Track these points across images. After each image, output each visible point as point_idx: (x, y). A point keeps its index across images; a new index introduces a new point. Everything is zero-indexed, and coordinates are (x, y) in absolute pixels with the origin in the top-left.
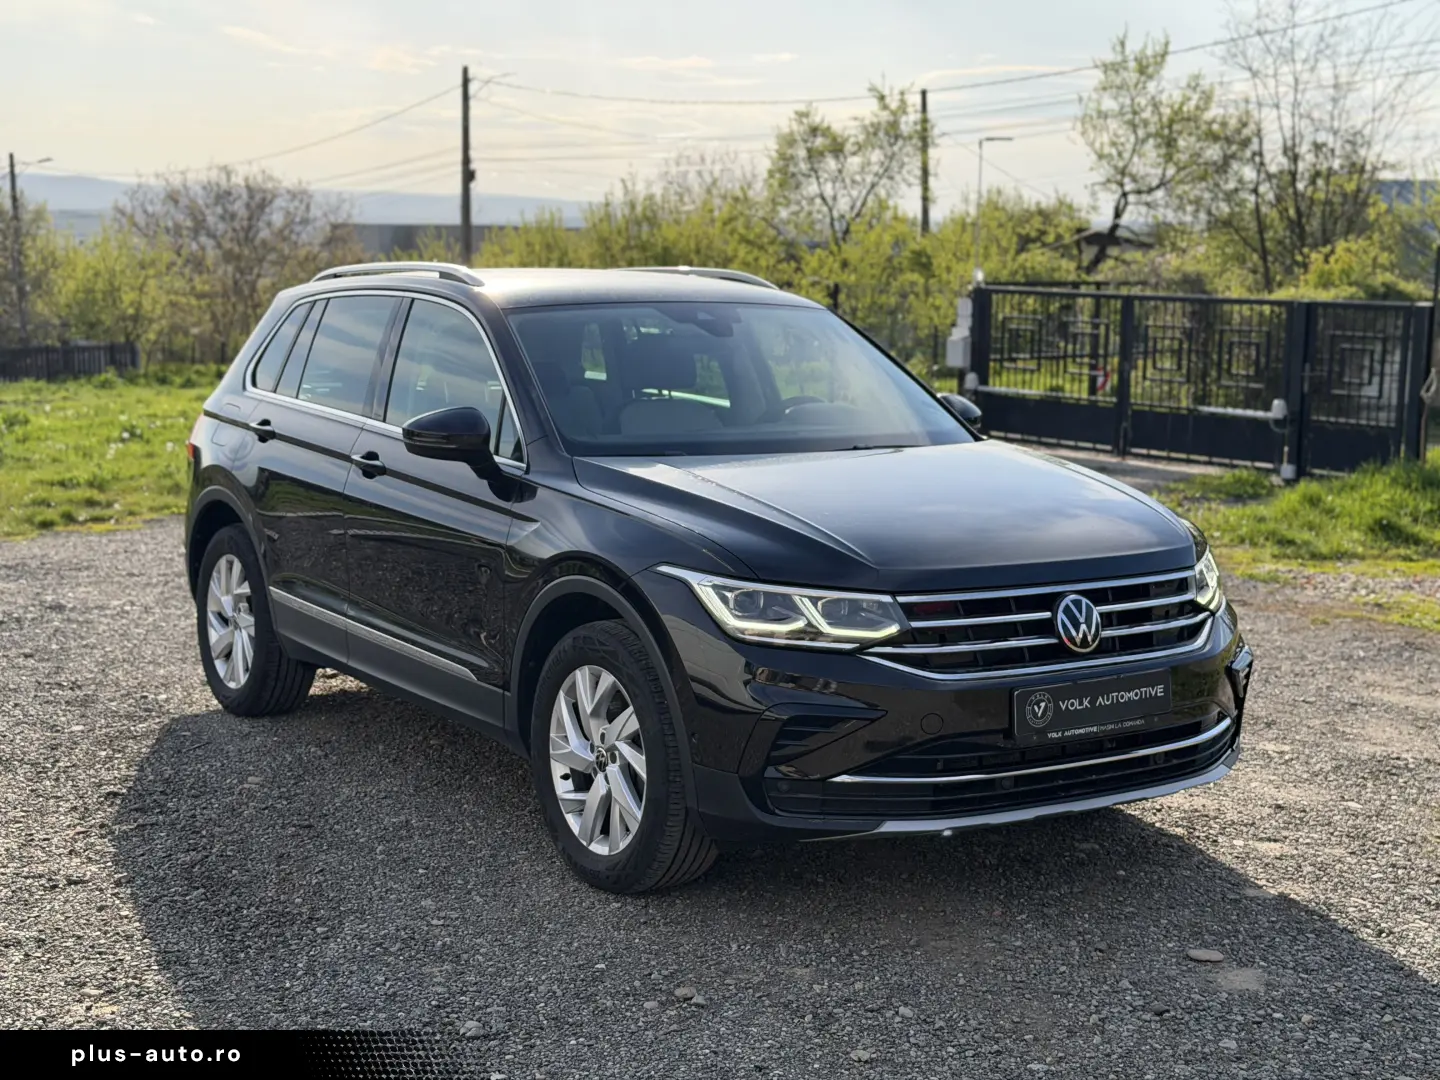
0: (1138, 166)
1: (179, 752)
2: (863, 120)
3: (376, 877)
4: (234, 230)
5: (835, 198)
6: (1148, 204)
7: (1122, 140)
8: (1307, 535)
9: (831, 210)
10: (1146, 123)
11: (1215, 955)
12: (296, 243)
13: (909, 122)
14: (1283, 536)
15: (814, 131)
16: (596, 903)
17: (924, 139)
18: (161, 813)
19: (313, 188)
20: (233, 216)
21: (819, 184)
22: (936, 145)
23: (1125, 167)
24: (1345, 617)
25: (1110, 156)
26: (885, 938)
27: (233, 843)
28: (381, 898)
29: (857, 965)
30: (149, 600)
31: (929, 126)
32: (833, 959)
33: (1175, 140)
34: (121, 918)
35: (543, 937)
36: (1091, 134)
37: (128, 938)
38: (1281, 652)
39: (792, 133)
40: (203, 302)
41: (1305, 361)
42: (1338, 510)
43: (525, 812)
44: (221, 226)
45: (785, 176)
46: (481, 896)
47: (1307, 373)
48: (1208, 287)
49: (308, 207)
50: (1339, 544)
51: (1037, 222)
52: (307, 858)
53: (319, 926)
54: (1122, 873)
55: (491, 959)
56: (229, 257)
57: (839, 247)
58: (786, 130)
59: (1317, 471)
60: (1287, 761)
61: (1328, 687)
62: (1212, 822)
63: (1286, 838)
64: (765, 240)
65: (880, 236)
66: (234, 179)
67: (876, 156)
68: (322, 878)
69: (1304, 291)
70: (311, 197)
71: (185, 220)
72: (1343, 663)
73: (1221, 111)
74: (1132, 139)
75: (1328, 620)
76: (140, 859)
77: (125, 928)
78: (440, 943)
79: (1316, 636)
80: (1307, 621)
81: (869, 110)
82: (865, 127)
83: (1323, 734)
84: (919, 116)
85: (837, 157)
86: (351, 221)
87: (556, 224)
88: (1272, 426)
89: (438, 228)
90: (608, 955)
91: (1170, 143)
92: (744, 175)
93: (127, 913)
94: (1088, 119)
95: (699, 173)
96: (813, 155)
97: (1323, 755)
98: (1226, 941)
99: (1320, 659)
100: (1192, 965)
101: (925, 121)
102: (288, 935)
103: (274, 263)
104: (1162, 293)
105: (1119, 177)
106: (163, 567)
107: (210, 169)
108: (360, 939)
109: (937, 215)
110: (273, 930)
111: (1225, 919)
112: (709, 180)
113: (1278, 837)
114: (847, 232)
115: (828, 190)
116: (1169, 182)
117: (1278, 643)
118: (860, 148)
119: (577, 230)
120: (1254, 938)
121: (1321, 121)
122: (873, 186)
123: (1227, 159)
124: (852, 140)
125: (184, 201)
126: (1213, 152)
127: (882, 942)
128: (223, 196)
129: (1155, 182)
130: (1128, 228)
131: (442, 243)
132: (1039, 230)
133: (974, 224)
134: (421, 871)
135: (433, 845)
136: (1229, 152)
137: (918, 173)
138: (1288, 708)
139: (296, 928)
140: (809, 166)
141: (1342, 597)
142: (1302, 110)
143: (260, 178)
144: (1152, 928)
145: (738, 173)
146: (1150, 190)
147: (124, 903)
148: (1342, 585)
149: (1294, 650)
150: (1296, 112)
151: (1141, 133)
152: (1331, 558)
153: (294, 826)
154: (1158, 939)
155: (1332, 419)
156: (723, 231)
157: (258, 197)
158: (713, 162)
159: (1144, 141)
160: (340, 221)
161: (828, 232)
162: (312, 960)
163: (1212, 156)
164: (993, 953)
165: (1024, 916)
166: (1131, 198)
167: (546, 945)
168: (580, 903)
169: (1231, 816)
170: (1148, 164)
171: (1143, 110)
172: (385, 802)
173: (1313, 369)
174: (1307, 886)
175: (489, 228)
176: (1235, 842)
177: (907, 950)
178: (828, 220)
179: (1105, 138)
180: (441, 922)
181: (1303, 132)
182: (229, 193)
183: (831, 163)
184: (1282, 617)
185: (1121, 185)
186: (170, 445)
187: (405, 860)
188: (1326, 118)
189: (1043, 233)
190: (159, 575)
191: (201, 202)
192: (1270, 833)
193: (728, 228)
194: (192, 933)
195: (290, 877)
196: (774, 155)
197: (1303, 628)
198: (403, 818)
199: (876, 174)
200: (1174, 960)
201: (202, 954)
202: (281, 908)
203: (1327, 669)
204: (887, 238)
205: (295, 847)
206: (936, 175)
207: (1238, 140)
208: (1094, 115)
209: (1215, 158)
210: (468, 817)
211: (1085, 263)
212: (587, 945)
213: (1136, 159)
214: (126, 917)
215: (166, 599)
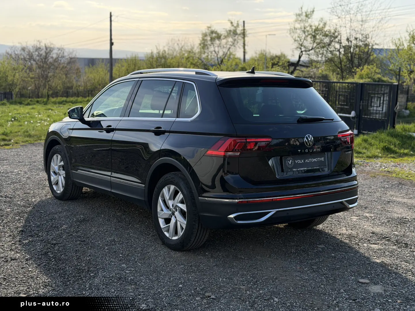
0: (306, 44)
1: (41, 217)
2: (226, 29)
3: (106, 257)
4: (41, 59)
5: (218, 52)
6: (308, 54)
7: (301, 36)
8: (364, 151)
9: (217, 55)
10: (308, 31)
11: (366, 281)
12: (60, 63)
13: (239, 30)
14: (358, 151)
15: (212, 32)
16: (176, 265)
17: (244, 34)
18: (37, 237)
19: (65, 47)
20: (41, 55)
21: (214, 48)
22: (248, 37)
23: (302, 44)
24: (380, 175)
25: (298, 40)
26: (266, 276)
27: (61, 246)
28: (109, 264)
29: (259, 285)
30: (26, 170)
31: (245, 31)
32: (252, 283)
33: (316, 36)
34: (29, 271)
35: (161, 276)
36: (292, 34)
37: (32, 278)
38: (364, 186)
39: (206, 33)
40: (33, 80)
41: (361, 100)
42: (373, 143)
43: (150, 236)
44: (38, 58)
45: (204, 45)
46: (140, 263)
47: (361, 103)
48: (329, 79)
49: (63, 53)
50: (374, 154)
51: (277, 59)
52: (84, 251)
53: (91, 273)
54: (333, 255)
55: (146, 284)
56: (39, 67)
57: (220, 66)
58: (204, 32)
59: (364, 132)
60: (373, 219)
61: (380, 196)
62: (356, 238)
63: (379, 243)
64: (198, 64)
65: (232, 63)
66: (41, 44)
67: (230, 40)
68: (90, 258)
69: (356, 79)
70: (64, 50)
71: (27, 56)
72: (383, 189)
73: (329, 28)
74: (304, 35)
75: (376, 176)
76: (33, 252)
77: (31, 274)
78: (130, 279)
79: (373, 181)
80: (369, 176)
81: (229, 27)
82: (227, 31)
83: (382, 210)
84: (242, 28)
85: (219, 40)
86: (76, 57)
87: (137, 59)
88: (351, 118)
89: (103, 59)
90: (182, 282)
91: (314, 37)
92: (191, 45)
93: (31, 269)
94: (291, 30)
95: (178, 44)
96: (212, 39)
97: (383, 217)
98: (369, 277)
99: (376, 188)
100: (360, 284)
101: (244, 30)
102: (82, 276)
103: (53, 69)
104: (316, 80)
105: (300, 47)
106: (29, 160)
107: (34, 41)
108: (105, 277)
109: (248, 57)
110: (77, 275)
111: (367, 269)
112: (181, 46)
113: (376, 243)
114: (222, 61)
115: (217, 49)
116: (314, 48)
117: (363, 183)
118: (226, 37)
119: (143, 60)
120: (377, 275)
121: (358, 31)
122: (229, 48)
123: (331, 42)
124: (223, 35)
125: (26, 50)
126: (327, 40)
127: (265, 277)
128: (38, 49)
129: (310, 48)
130: (303, 61)
131: (104, 64)
132: (277, 61)
133: (258, 60)
134: (120, 255)
135: (123, 247)
136: (331, 40)
137: (242, 45)
138: (370, 203)
139: (84, 274)
140: (211, 42)
141: (378, 169)
142: (352, 28)
143: (49, 44)
144: (346, 273)
145: (189, 44)
146: (309, 50)
147: (29, 266)
148: (377, 165)
149: (368, 185)
150: (351, 28)
151: (306, 34)
152: (372, 158)
153: (79, 241)
154: (348, 276)
155: (369, 117)
156: (186, 61)
157: (48, 50)
158: (182, 41)
159: (307, 36)
160: (73, 57)
161: (216, 62)
162: (90, 284)
163: (326, 41)
164: (300, 281)
165: (307, 269)
166: (304, 53)
167: (163, 279)
168: (171, 265)
169: (361, 236)
170: (309, 43)
171: (307, 27)
172: (106, 233)
173: (363, 102)
174: (389, 258)
175: (118, 59)
176: (364, 245)
177: (273, 280)
178: (216, 58)
179: (296, 35)
180: (129, 272)
181: (353, 35)
182: (40, 48)
183: (217, 42)
184: (362, 175)
185: (301, 49)
186: (26, 123)
187: (115, 252)
188: (359, 30)
189: (278, 62)
190: (28, 162)
191: (32, 51)
192: (373, 242)
193: (187, 60)
194: (52, 276)
195: (80, 257)
196: (201, 39)
197: (369, 178)
198: (112, 238)
199: (230, 45)
200: (355, 283)
201: (56, 283)
202: (78, 267)
203: (379, 191)
204: (234, 63)
205: (81, 247)
206: (247, 46)
207: (333, 36)
208: (293, 29)
209: (327, 42)
210: (132, 238)
211: (290, 71)
212: (175, 279)
213: (305, 41)
214: (31, 271)
215: (31, 169)
